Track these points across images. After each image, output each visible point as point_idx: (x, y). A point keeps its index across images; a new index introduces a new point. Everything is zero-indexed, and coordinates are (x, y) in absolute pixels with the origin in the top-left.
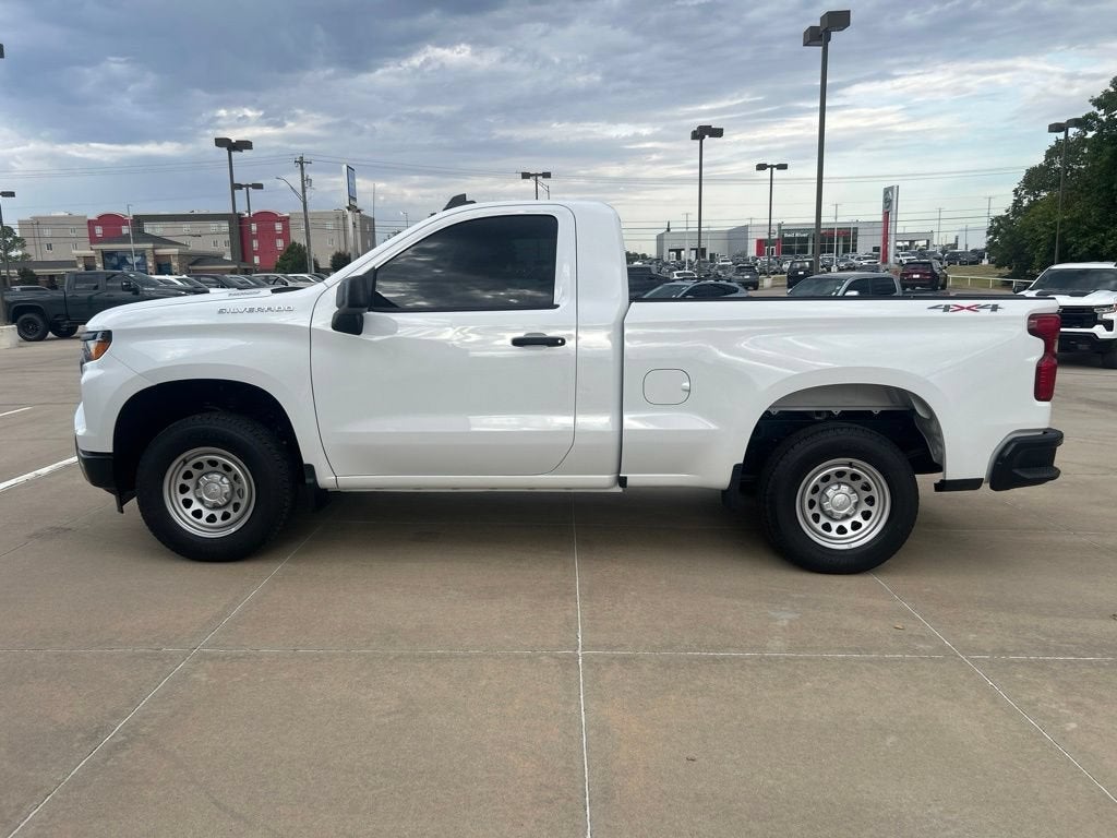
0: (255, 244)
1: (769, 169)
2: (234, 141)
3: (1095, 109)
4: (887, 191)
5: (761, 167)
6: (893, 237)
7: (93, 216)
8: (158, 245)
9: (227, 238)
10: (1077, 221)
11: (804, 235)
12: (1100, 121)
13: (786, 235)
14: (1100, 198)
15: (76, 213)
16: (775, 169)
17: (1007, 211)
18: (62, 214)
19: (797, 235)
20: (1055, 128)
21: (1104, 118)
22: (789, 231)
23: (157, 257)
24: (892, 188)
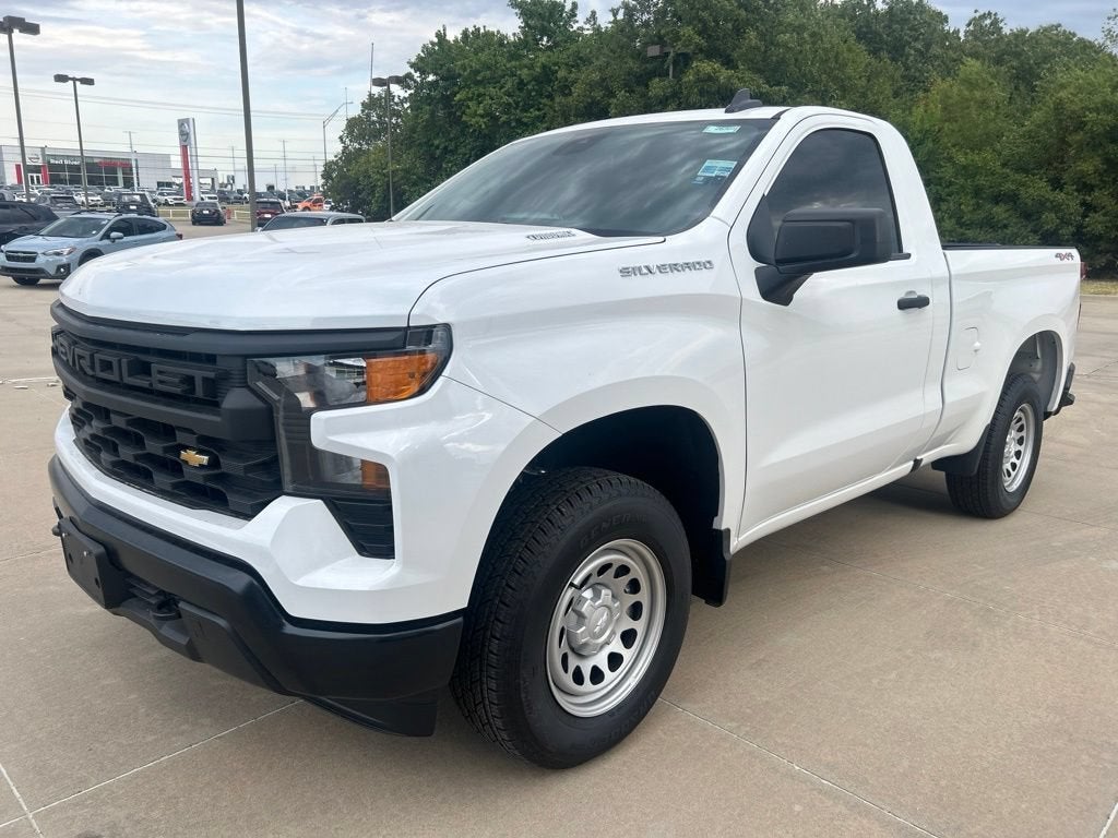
1: (71, 82)
3: (412, 71)
4: (182, 123)
5: (61, 78)
6: (195, 172)
10: (407, 171)
11: (76, 163)
12: (415, 81)
13: (52, 161)
14: (421, 151)
16: (78, 83)
17: (336, 156)
19: (66, 162)
20: (378, 82)
21: (419, 79)
22: (55, 157)
24: (187, 120)
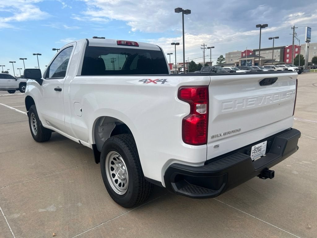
0: (288, 56)
2: (262, 25)
7: (243, 51)
8: (256, 58)
9: (279, 54)
15: (239, 51)
18: (236, 51)
23: (255, 61)
